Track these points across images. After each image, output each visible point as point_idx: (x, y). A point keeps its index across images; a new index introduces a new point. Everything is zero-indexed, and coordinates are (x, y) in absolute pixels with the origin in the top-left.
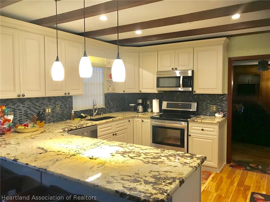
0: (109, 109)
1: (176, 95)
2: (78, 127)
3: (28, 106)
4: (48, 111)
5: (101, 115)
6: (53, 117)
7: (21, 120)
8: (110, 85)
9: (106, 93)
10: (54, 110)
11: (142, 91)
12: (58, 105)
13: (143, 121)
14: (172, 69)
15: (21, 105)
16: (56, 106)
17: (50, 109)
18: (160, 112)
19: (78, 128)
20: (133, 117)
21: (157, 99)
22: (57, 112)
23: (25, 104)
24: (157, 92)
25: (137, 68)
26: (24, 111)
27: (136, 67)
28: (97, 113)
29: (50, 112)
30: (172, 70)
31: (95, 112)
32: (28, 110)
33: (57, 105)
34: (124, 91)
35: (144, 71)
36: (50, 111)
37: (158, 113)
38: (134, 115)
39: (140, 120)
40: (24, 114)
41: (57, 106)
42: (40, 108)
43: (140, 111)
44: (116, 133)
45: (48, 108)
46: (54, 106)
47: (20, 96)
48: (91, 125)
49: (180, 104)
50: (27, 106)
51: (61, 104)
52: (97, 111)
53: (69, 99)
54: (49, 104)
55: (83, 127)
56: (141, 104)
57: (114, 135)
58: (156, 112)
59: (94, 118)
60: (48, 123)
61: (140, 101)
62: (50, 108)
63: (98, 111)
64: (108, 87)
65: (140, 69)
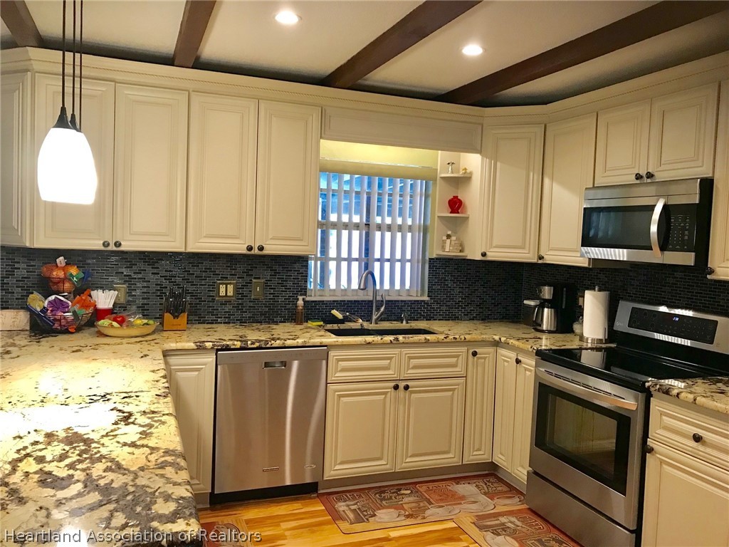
0: (444, 308)
1: (671, 280)
2: (253, 343)
3: (168, 274)
4: (224, 292)
5: (404, 322)
6: (239, 309)
7: (146, 307)
8: (449, 233)
9: (434, 256)
10: (245, 291)
11: (545, 257)
12: (259, 278)
13: (518, 361)
14: (637, 179)
15: (149, 269)
16: (251, 280)
17: (231, 288)
18: (609, 340)
19: (250, 346)
20: (497, 344)
21: (600, 290)
22: (252, 297)
23: (158, 268)
24: (586, 265)
25: (534, 177)
26: (156, 285)
27: (532, 174)
28: (382, 314)
29: (230, 293)
30: (638, 182)
31: (378, 309)
32: (166, 283)
33: (255, 278)
34: (484, 255)
35: (556, 187)
36: (232, 293)
37: (600, 341)
38: (497, 338)
39: (513, 355)
40: (154, 293)
41: (254, 280)
42: (203, 282)
43: (545, 327)
44: (409, 383)
45: (226, 284)
46: (248, 279)
47: (108, 245)
48: (299, 345)
49: (677, 319)
50: (164, 273)
51: (269, 278)
52: (382, 309)
53: (297, 266)
54: (230, 275)
55: (268, 346)
56: (551, 303)
57: (396, 387)
58: (593, 340)
59: (372, 326)
60: (224, 323)
61: (547, 292)
62: (230, 284)
63: (385, 308)
64: (445, 238)
65: (547, 181)
